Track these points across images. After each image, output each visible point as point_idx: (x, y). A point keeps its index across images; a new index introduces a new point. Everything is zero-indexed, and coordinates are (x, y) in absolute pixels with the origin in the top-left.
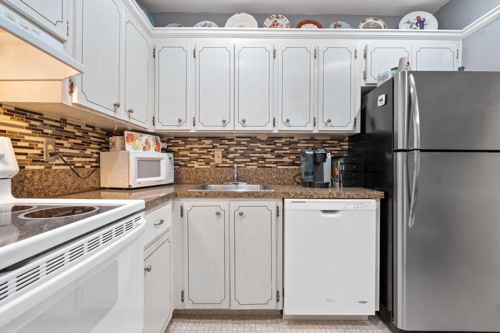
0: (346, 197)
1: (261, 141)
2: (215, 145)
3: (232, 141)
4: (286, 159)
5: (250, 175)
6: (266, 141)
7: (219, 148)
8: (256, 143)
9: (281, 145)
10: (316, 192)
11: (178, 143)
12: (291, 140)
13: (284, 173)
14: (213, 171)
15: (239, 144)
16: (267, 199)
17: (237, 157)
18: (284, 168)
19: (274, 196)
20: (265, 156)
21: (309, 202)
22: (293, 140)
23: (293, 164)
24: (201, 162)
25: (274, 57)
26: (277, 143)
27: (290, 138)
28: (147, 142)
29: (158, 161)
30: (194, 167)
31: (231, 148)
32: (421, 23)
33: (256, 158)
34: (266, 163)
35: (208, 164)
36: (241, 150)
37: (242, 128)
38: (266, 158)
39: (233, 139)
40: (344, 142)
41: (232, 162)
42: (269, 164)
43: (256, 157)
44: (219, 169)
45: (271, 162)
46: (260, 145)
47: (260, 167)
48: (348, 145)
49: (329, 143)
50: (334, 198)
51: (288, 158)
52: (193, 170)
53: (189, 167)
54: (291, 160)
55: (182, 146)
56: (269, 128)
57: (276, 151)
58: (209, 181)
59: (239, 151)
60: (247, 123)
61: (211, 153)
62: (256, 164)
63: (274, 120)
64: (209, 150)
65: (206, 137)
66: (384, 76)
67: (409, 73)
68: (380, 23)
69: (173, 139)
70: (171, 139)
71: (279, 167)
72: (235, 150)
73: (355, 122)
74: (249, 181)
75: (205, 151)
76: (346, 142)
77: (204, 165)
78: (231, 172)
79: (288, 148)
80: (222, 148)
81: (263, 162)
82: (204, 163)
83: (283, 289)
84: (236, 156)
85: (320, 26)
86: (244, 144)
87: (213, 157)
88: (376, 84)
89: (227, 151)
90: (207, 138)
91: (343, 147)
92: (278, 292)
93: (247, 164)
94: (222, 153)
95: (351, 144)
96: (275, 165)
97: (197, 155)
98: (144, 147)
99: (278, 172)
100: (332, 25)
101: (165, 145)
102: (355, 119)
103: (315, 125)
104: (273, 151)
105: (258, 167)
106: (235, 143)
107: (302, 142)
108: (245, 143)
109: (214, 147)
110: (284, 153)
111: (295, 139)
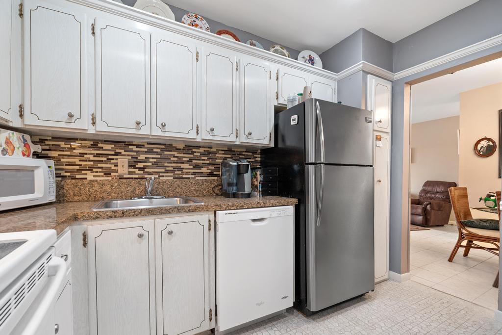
0: (271, 205)
1: (177, 150)
2: (118, 151)
3: (141, 148)
4: (204, 170)
5: (165, 187)
6: (183, 149)
7: (124, 155)
8: (171, 151)
9: (199, 154)
10: (246, 202)
11: (59, 145)
12: (209, 149)
13: (203, 184)
14: (116, 184)
15: (150, 151)
16: (199, 213)
17: (149, 167)
18: (202, 180)
19: (206, 209)
20: (182, 166)
21: (240, 213)
22: (212, 150)
23: (211, 174)
24: (97, 172)
25: (197, 59)
26: (195, 152)
27: (208, 148)
28: (8, 142)
29: (31, 170)
30: (86, 178)
31: (141, 155)
32: (312, 61)
33: (172, 169)
34: (183, 173)
35: (107, 174)
36: (153, 158)
37: (160, 133)
38: (184, 169)
39: (144, 145)
40: (257, 154)
41: (142, 172)
42: (186, 175)
43: (172, 167)
44: (124, 181)
45: (189, 172)
46: (176, 154)
47: (176, 178)
48: (261, 157)
49: (244, 155)
50: (261, 207)
51: (206, 169)
52: (85, 183)
53: (77, 179)
54: (210, 171)
55: (66, 151)
56: (192, 135)
57: (194, 161)
58: (110, 197)
59: (151, 160)
60: (167, 128)
61: (112, 161)
62: (172, 174)
63: (197, 127)
64: (110, 157)
65: (105, 141)
66: (293, 100)
67: (316, 100)
68: (285, 51)
69: (50, 140)
70: (47, 140)
71: (197, 178)
72: (146, 158)
73: (270, 137)
74: (165, 195)
75: (104, 159)
76: (259, 154)
77: (103, 176)
78: (141, 184)
79: (206, 158)
80: (128, 155)
81: (180, 172)
82: (102, 174)
83: (216, 306)
84: (147, 166)
85: (237, 40)
86: (157, 152)
87: (115, 166)
88: (287, 105)
89: (135, 160)
90: (107, 142)
91: (257, 159)
92: (211, 310)
93: (161, 174)
94: (129, 162)
95: (263, 156)
96: (193, 176)
97: (92, 163)
98: (4, 150)
99: (197, 183)
100: (249, 42)
101: (38, 148)
102: (270, 134)
103: (237, 137)
104: (191, 160)
105: (174, 178)
106: (146, 150)
107: (220, 152)
108: (159, 150)
109: (117, 154)
110: (203, 163)
111: (214, 150)
